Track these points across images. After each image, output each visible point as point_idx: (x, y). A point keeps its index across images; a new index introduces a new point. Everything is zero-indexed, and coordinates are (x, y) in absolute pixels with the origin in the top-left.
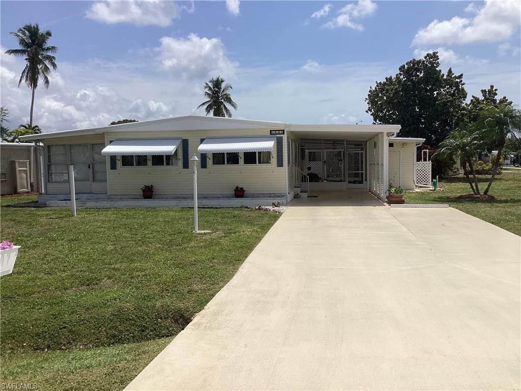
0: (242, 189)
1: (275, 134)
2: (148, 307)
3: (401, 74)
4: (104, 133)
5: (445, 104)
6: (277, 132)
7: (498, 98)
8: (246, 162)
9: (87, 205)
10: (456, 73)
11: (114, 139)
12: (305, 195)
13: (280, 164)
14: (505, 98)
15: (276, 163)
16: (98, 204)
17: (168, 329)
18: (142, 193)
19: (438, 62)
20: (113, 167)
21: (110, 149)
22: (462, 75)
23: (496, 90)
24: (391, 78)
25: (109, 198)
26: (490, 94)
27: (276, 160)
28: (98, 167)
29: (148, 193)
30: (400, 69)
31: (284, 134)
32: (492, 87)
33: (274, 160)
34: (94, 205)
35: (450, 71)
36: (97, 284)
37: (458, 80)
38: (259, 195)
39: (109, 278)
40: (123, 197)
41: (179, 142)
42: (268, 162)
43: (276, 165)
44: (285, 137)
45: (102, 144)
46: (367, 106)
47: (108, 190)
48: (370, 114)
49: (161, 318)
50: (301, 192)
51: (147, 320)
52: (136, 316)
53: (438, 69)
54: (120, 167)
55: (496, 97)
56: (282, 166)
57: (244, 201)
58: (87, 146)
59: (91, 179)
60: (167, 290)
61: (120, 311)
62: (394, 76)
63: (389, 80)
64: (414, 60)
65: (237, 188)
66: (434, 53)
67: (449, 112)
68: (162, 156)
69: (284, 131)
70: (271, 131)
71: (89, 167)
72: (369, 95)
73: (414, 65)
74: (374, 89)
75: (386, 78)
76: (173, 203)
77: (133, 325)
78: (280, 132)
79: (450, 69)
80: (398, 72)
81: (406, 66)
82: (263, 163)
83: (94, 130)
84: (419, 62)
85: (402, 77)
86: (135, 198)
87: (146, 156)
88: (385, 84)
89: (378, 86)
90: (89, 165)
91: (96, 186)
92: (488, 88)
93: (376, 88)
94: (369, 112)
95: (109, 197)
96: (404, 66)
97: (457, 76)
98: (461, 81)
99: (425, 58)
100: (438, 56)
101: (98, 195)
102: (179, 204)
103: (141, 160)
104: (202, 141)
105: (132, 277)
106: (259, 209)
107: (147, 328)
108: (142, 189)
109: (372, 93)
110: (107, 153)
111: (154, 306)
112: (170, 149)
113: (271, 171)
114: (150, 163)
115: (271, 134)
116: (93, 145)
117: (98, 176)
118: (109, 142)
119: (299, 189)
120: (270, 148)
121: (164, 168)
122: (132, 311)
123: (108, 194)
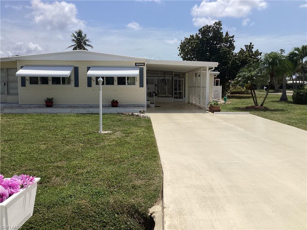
0: (116, 101)
1: (138, 65)
2: (103, 203)
3: (199, 34)
4: (16, 60)
5: (225, 52)
6: (140, 64)
7: (254, 50)
8: (119, 83)
9: (5, 111)
10: (230, 35)
11: (24, 65)
12: (153, 105)
13: (141, 85)
14: (258, 50)
15: (139, 84)
16: (13, 111)
17: (126, 224)
18: (45, 103)
19: (221, 28)
20: (23, 84)
21: (21, 72)
22: (234, 36)
23: (253, 45)
24: (193, 36)
25: (20, 107)
26: (250, 47)
27: (139, 83)
28: (11, 85)
29: (49, 103)
30: (199, 30)
31: (144, 65)
32: (251, 43)
33: (138, 83)
34: (10, 111)
35: (227, 34)
36: (48, 182)
37: (232, 39)
38: (128, 106)
39: (57, 176)
40: (30, 106)
41: (72, 68)
42: (134, 84)
43: (139, 86)
44: (145, 68)
45: (15, 68)
46: (179, 52)
47: (19, 101)
48: (181, 56)
49: (118, 214)
50: (150, 104)
51: (106, 216)
52: (95, 212)
53: (221, 31)
54: (28, 85)
55: (253, 50)
56: (143, 87)
57: (118, 109)
58: (3, 69)
59: (6, 93)
60: (113, 186)
61: (79, 208)
62: (195, 35)
63: (192, 36)
64: (207, 25)
65: (113, 101)
66: (219, 22)
67: (227, 57)
68: (60, 78)
69: (144, 63)
70: (136, 63)
71: (5, 85)
72: (180, 45)
73: (207, 29)
74: (183, 42)
75: (191, 36)
76: (68, 110)
77: (94, 221)
78: (142, 64)
79: (227, 32)
80: (198, 32)
81: (203, 29)
82: (130, 85)
83: (9, 58)
84: (210, 27)
85: (200, 35)
86: (40, 107)
87: (48, 78)
88: (190, 39)
89: (185, 40)
90: (5, 83)
91: (10, 98)
92: (249, 44)
93: (184, 41)
94: (180, 55)
95: (21, 105)
96: (201, 29)
97: (231, 36)
98: (233, 40)
99: (214, 24)
100: (221, 24)
101: (12, 104)
102: (73, 111)
103: (44, 80)
104: (88, 69)
105: (77, 175)
106: (132, 115)
107: (107, 223)
108: (45, 100)
109: (182, 44)
110: (19, 75)
111: (108, 202)
112: (66, 73)
113: (136, 90)
114: (50, 82)
115: (136, 65)
116: (7, 69)
117: (12, 91)
118: (20, 67)
119: (150, 101)
120: (136, 75)
121: (61, 86)
122: (90, 207)
123: (19, 104)
